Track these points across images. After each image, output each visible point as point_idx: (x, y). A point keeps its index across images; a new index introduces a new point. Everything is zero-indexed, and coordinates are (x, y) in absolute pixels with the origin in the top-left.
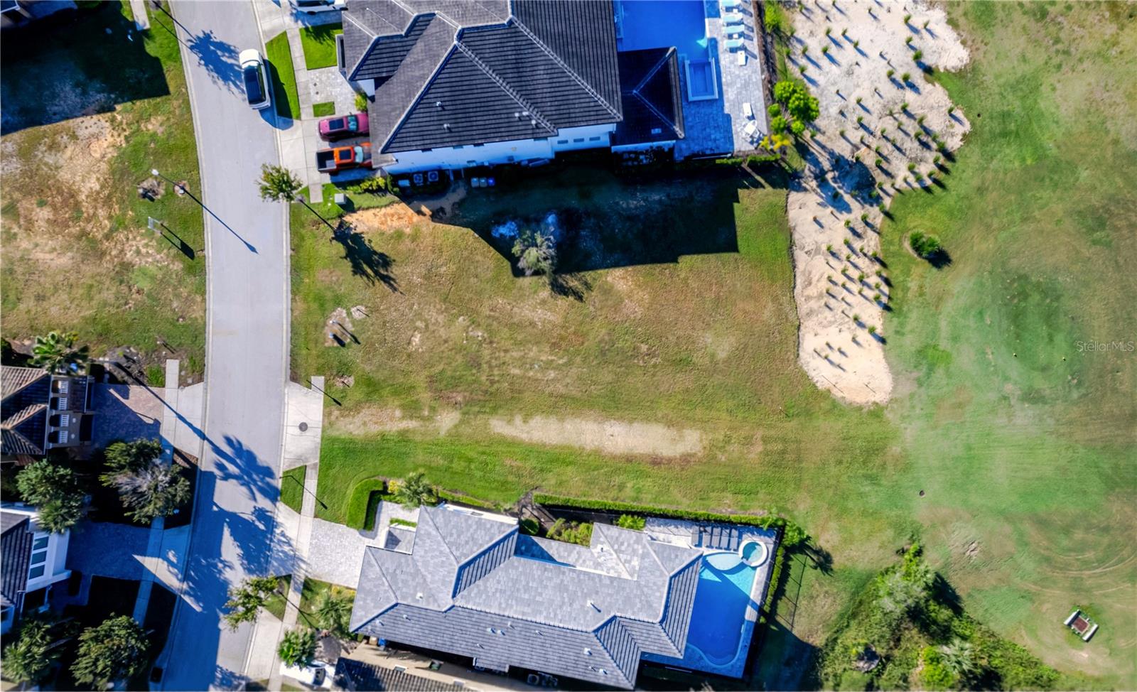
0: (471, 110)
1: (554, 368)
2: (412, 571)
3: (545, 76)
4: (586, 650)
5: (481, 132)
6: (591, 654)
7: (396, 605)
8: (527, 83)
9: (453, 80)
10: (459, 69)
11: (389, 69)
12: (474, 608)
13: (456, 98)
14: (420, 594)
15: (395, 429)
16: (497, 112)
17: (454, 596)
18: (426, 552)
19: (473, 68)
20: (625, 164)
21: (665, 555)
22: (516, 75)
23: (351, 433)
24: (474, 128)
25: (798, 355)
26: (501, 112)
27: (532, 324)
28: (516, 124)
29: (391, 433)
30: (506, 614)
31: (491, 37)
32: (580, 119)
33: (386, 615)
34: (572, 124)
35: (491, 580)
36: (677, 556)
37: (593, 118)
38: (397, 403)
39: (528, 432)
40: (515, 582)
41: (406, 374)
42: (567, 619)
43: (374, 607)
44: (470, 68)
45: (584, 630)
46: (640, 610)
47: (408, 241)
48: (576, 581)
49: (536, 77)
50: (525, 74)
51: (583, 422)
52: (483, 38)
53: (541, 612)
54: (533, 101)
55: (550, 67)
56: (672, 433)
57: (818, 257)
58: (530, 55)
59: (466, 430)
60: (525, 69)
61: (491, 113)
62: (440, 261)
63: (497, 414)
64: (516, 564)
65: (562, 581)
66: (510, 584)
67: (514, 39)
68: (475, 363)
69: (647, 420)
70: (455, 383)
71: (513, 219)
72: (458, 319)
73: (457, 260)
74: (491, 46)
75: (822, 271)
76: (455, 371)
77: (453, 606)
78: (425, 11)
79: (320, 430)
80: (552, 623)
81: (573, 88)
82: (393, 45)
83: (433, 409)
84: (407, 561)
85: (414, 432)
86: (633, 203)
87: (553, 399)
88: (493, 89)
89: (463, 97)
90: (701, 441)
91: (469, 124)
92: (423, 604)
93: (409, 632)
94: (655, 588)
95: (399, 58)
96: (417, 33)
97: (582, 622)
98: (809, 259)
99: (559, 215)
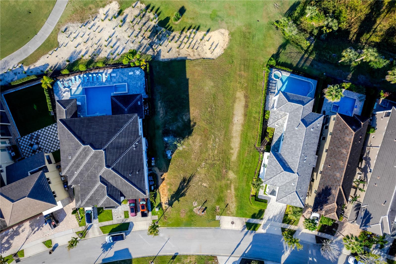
0: (132, 164)
1: (215, 139)
2: (285, 187)
3: (122, 139)
4: (312, 130)
5: (140, 161)
6: (313, 128)
7: (296, 192)
8: (124, 145)
9: (122, 170)
10: (119, 168)
11: (118, 192)
12: (298, 166)
13: (128, 169)
14: (293, 184)
15: (234, 192)
16: (133, 155)
17: (294, 173)
18: (278, 182)
19: (119, 163)
20: (148, 114)
21: (281, 103)
22: (121, 149)
23: (235, 207)
24: (138, 163)
25: (213, 59)
26: (133, 154)
27: (200, 146)
28: (137, 149)
29: (235, 193)
30: (300, 156)
31: (109, 157)
32: (136, 128)
33: (299, 195)
34: (138, 131)
35: (288, 161)
36: (281, 100)
37: (136, 124)
38: (225, 192)
39: (236, 148)
40: (289, 152)
41: (216, 188)
42: (302, 136)
43: (297, 199)
44: (119, 164)
45: (305, 130)
46: (299, 112)
47: (172, 187)
48: (289, 133)
49: (122, 142)
50: (121, 146)
51: (233, 130)
52: (109, 160)
53: (300, 144)
54: (130, 144)
55: (119, 137)
56: (237, 101)
57: (180, 52)
58: (115, 144)
59: (235, 169)
60: (120, 146)
61: (133, 158)
62: (179, 176)
63: (230, 158)
64: (283, 152)
65: (289, 137)
66: (290, 154)
67: (110, 149)
68: (212, 165)
69: (233, 109)
70: (219, 172)
71: (165, 151)
72: (198, 171)
73: (179, 171)
74: (112, 157)
75: (185, 51)
76: (215, 172)
77: (297, 173)
78: (99, 179)
79: (234, 217)
80: (303, 141)
81: (126, 130)
82: (110, 190)
83: (228, 180)
84: (281, 188)
85: (235, 186)
86: (161, 112)
87: (225, 140)
88: (126, 157)
89: (128, 167)
90: (240, 91)
91: (137, 165)
92: (296, 183)
93: (304, 188)
94: (292, 107)
95: (114, 188)
96: (106, 182)
97: (303, 131)
98: (181, 54)
99: (165, 136)
